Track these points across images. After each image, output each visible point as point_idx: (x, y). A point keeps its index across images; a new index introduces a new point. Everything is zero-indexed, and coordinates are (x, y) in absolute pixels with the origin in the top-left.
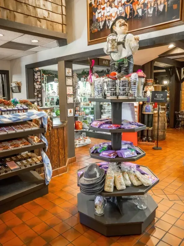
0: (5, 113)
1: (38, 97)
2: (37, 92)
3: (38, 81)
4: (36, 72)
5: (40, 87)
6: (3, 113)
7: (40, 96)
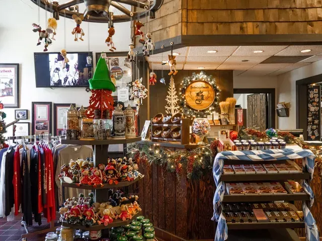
0: (254, 148)
1: (313, 123)
2: (312, 116)
3: (314, 102)
4: (312, 89)
5: (317, 110)
6: (252, 148)
7: (316, 122)
